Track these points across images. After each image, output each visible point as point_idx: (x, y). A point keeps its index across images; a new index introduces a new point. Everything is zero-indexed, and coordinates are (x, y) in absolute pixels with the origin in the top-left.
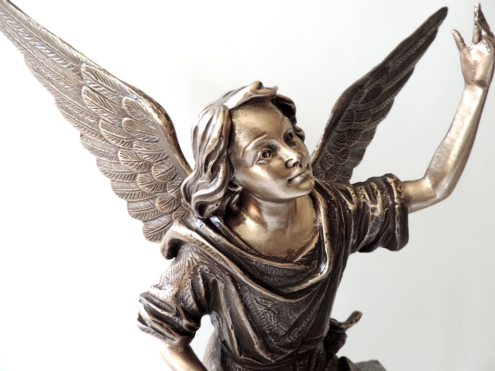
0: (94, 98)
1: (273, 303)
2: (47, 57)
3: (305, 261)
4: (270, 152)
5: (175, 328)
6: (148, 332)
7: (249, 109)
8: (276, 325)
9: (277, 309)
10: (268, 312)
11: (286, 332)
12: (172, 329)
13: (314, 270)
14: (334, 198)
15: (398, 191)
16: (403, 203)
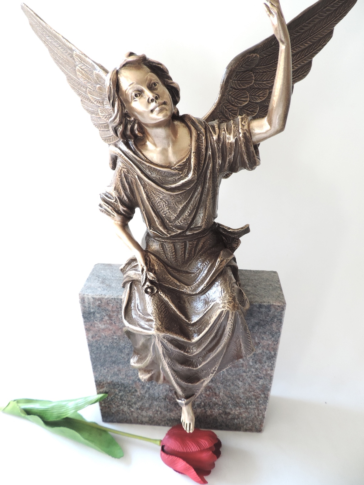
0: (83, 74)
1: (163, 195)
2: (58, 49)
3: (179, 168)
4: (140, 94)
5: (116, 210)
6: (103, 211)
7: (127, 69)
8: (168, 211)
9: (166, 200)
10: (161, 201)
11: (175, 217)
12: (114, 210)
13: (185, 175)
14: (203, 130)
15: (242, 125)
16: (245, 133)
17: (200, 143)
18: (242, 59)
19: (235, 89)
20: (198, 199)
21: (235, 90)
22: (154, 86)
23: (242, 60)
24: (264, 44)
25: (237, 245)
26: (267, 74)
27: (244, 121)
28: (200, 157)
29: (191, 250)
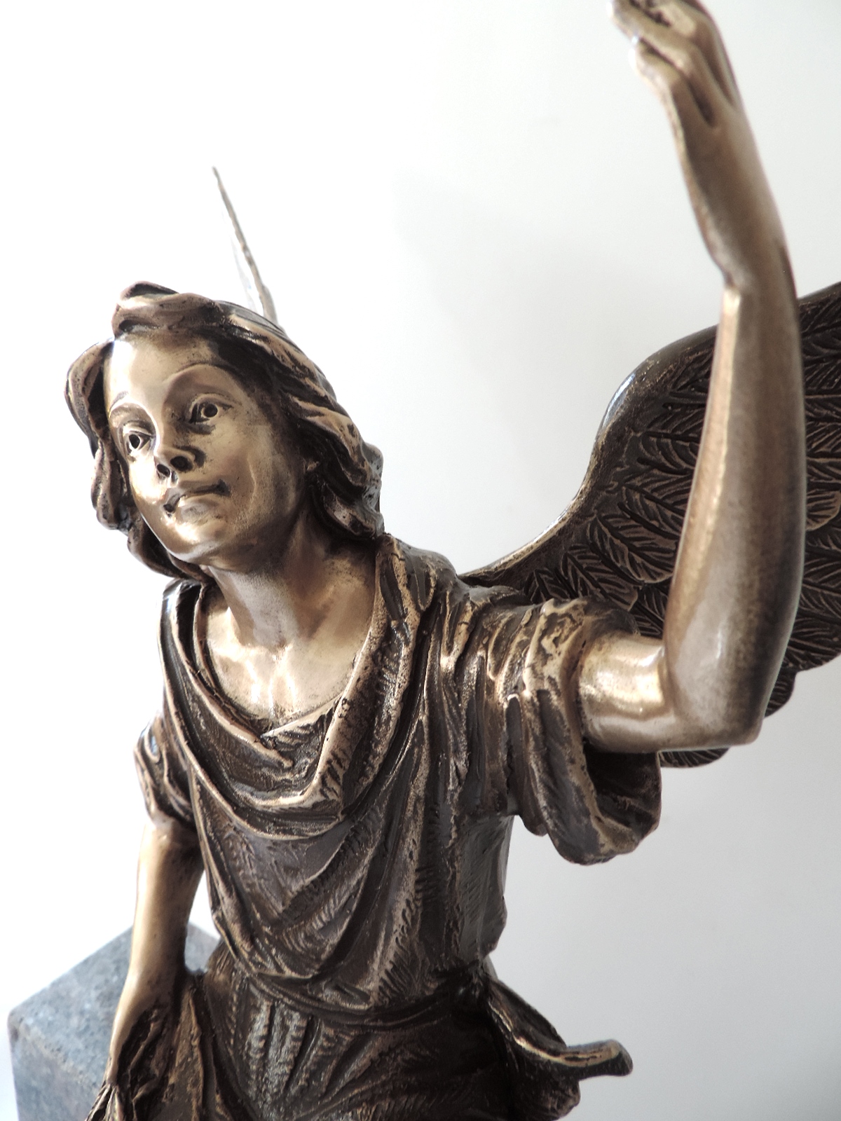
3: (284, 745)
11: (279, 914)
13: (297, 780)
14: (412, 619)
15: (540, 649)
16: (547, 692)
17: (385, 667)
18: (691, 353)
19: (662, 468)
20: (359, 883)
21: (664, 474)
22: (203, 416)
23: (691, 358)
24: (823, 303)
25: (558, 1107)
26: (835, 427)
27: (553, 636)
28: (371, 727)
29: (321, 1064)
